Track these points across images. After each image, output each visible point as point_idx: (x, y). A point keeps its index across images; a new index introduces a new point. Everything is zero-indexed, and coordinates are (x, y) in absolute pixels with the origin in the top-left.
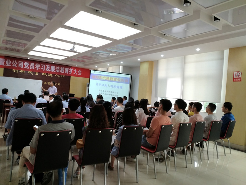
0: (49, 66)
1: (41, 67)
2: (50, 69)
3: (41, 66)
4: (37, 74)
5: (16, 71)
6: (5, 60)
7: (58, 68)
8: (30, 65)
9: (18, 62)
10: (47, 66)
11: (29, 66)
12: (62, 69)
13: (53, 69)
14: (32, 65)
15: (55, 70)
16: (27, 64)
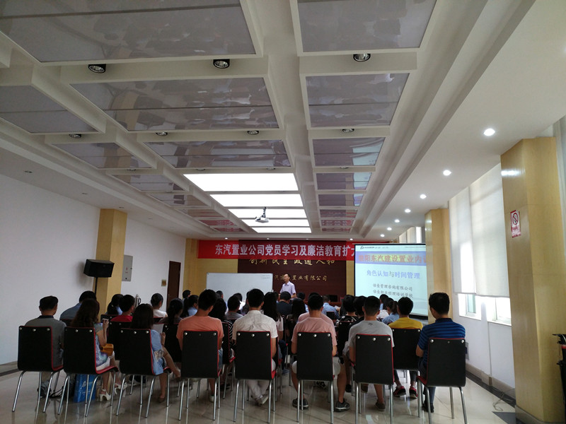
0: (305, 246)
1: (291, 250)
2: (307, 252)
3: (291, 248)
4: (285, 262)
5: (255, 262)
6: (240, 247)
7: (321, 247)
8: (274, 248)
9: (256, 247)
10: (302, 246)
11: (273, 251)
12: (329, 249)
13: (312, 251)
14: (278, 247)
15: (316, 253)
16: (269, 248)
